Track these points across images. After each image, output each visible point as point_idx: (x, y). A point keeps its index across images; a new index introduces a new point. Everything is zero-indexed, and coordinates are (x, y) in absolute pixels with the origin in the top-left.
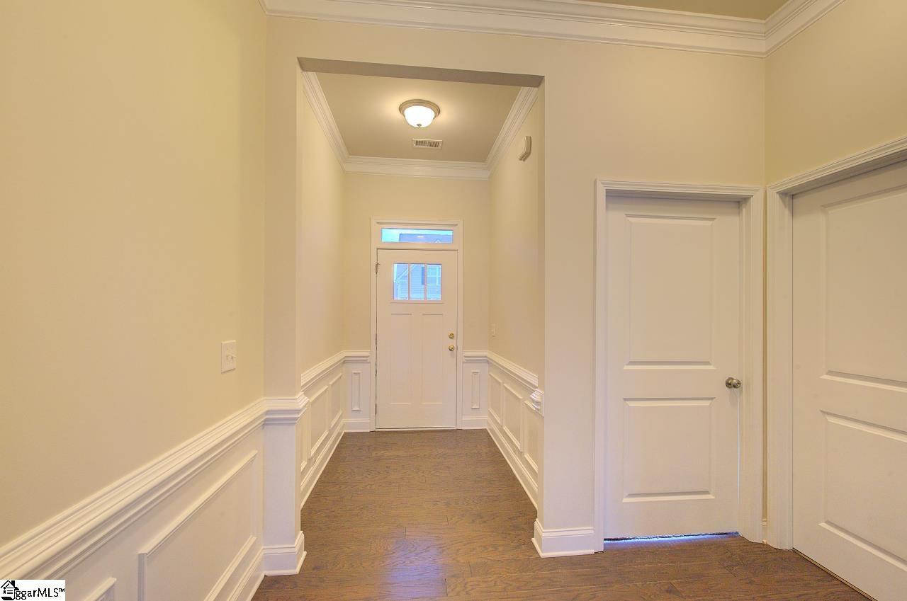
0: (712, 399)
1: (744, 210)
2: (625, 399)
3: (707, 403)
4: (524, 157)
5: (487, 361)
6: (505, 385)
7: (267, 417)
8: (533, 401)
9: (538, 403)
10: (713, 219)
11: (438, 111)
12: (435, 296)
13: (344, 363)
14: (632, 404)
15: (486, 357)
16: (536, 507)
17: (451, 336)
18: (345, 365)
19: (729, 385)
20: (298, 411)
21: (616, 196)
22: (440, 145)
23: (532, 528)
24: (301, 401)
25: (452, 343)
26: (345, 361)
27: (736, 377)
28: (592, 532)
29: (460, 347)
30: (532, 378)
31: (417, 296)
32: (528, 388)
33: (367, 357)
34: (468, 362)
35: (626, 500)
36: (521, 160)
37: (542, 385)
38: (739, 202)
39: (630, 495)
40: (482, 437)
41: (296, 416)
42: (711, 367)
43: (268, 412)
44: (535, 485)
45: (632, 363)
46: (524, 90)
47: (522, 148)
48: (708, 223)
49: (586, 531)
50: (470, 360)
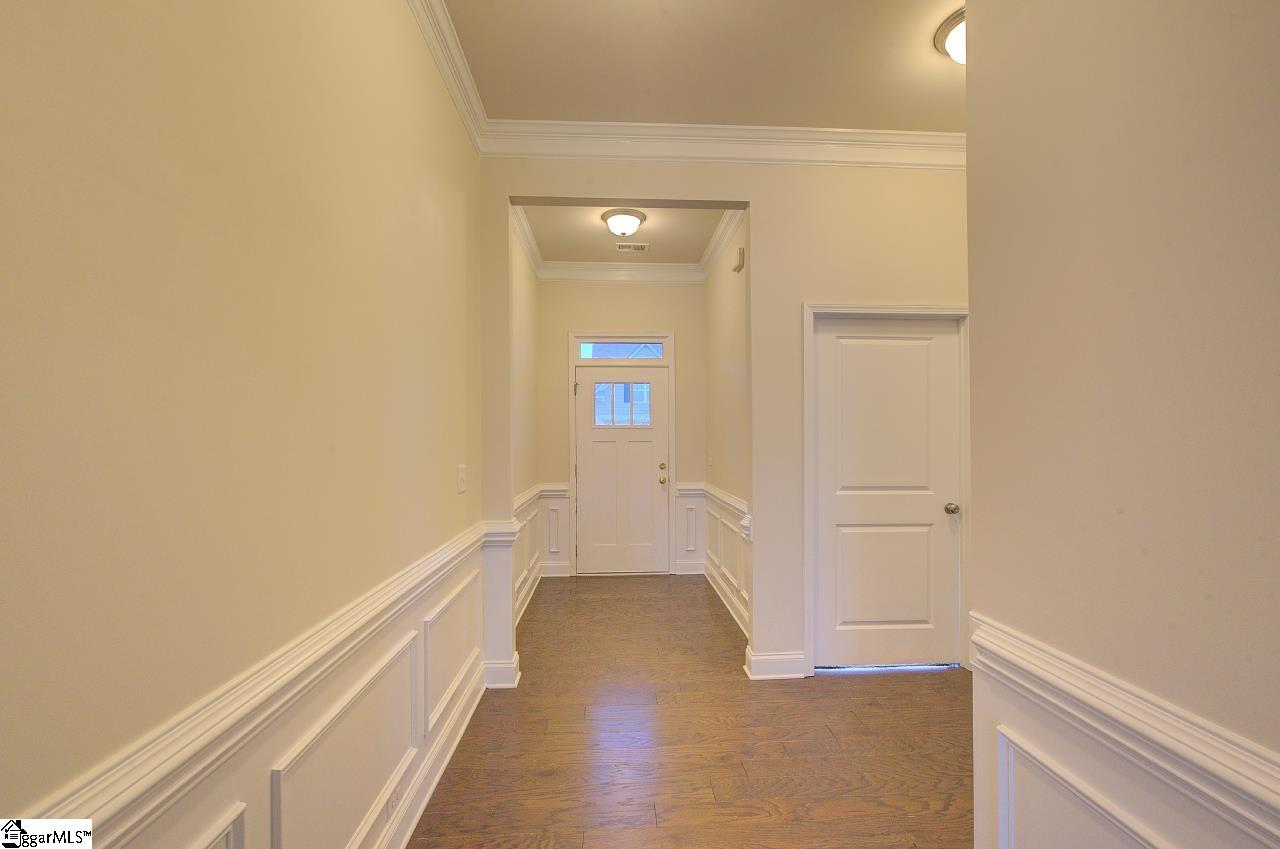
0: (930, 525)
1: (962, 329)
2: (838, 525)
3: (925, 529)
4: (738, 269)
5: (705, 495)
6: (723, 520)
7: (485, 539)
8: (744, 527)
9: (747, 528)
10: (931, 339)
11: (643, 218)
12: (642, 418)
13: (540, 498)
14: (845, 530)
15: (703, 490)
16: (747, 635)
17: (662, 467)
18: (542, 500)
19: (949, 511)
20: (514, 534)
21: (823, 319)
22: (646, 248)
23: (743, 655)
24: (516, 526)
25: (663, 475)
26: (541, 496)
27: (956, 502)
28: (802, 656)
29: (673, 479)
30: (743, 506)
31: (622, 419)
32: (738, 516)
33: (565, 491)
34: (682, 496)
35: (838, 628)
36: (735, 270)
37: (750, 509)
38: (958, 320)
39: (845, 623)
40: (700, 581)
41: (512, 539)
42: (930, 492)
43: (487, 535)
44: (746, 614)
45: (844, 488)
46: (728, 213)
47: (734, 261)
48: (926, 343)
49: (796, 655)
50: (685, 494)
